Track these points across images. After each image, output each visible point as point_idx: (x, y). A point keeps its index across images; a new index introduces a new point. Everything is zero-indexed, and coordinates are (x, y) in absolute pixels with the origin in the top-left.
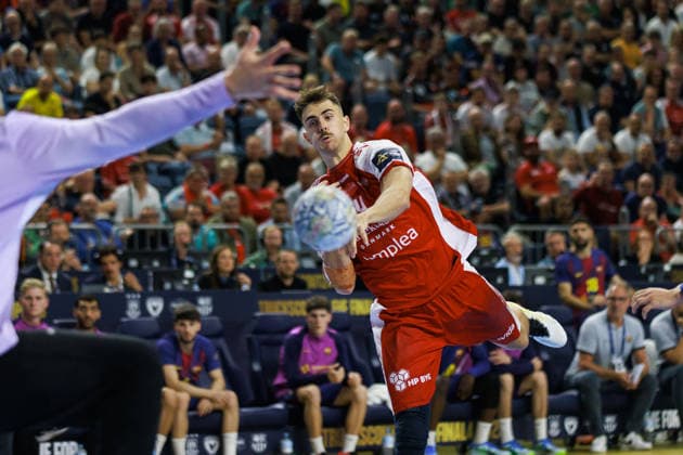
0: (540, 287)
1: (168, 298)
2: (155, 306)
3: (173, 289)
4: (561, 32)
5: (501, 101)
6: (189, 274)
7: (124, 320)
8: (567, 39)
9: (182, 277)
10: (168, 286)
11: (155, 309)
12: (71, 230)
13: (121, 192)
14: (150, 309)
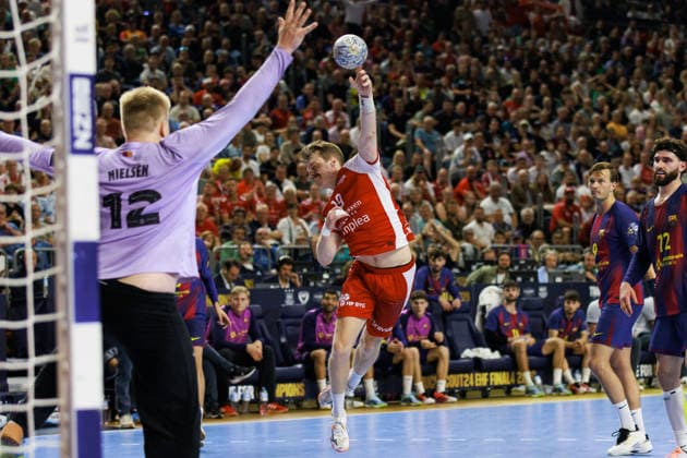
0: (559, 283)
1: (313, 291)
2: (304, 297)
3: (315, 286)
4: (575, 120)
5: (534, 164)
6: (326, 276)
7: (283, 305)
8: (578, 124)
9: (321, 278)
10: (312, 284)
11: (304, 299)
12: (254, 249)
13: (284, 222)
14: (301, 299)
